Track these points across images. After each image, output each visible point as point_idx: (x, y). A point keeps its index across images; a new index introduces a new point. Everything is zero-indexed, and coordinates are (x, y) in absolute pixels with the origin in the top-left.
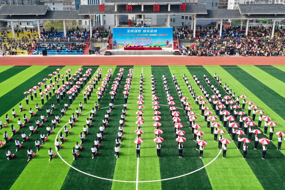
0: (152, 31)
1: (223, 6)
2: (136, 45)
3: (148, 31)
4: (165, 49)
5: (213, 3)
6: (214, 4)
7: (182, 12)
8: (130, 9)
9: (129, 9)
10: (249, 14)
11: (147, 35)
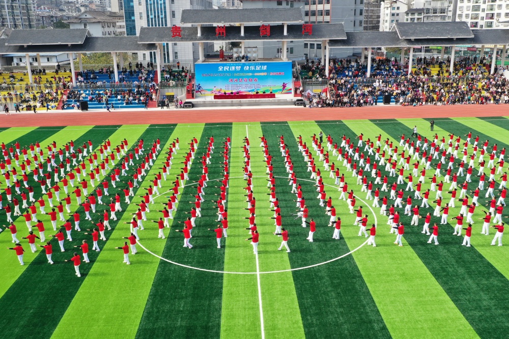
0: (258, 68)
1: (372, 25)
2: (233, 91)
3: (252, 68)
4: (279, 96)
5: (355, 21)
6: (357, 23)
7: (306, 36)
8: (223, 33)
9: (221, 33)
10: (413, 38)
11: (251, 74)
